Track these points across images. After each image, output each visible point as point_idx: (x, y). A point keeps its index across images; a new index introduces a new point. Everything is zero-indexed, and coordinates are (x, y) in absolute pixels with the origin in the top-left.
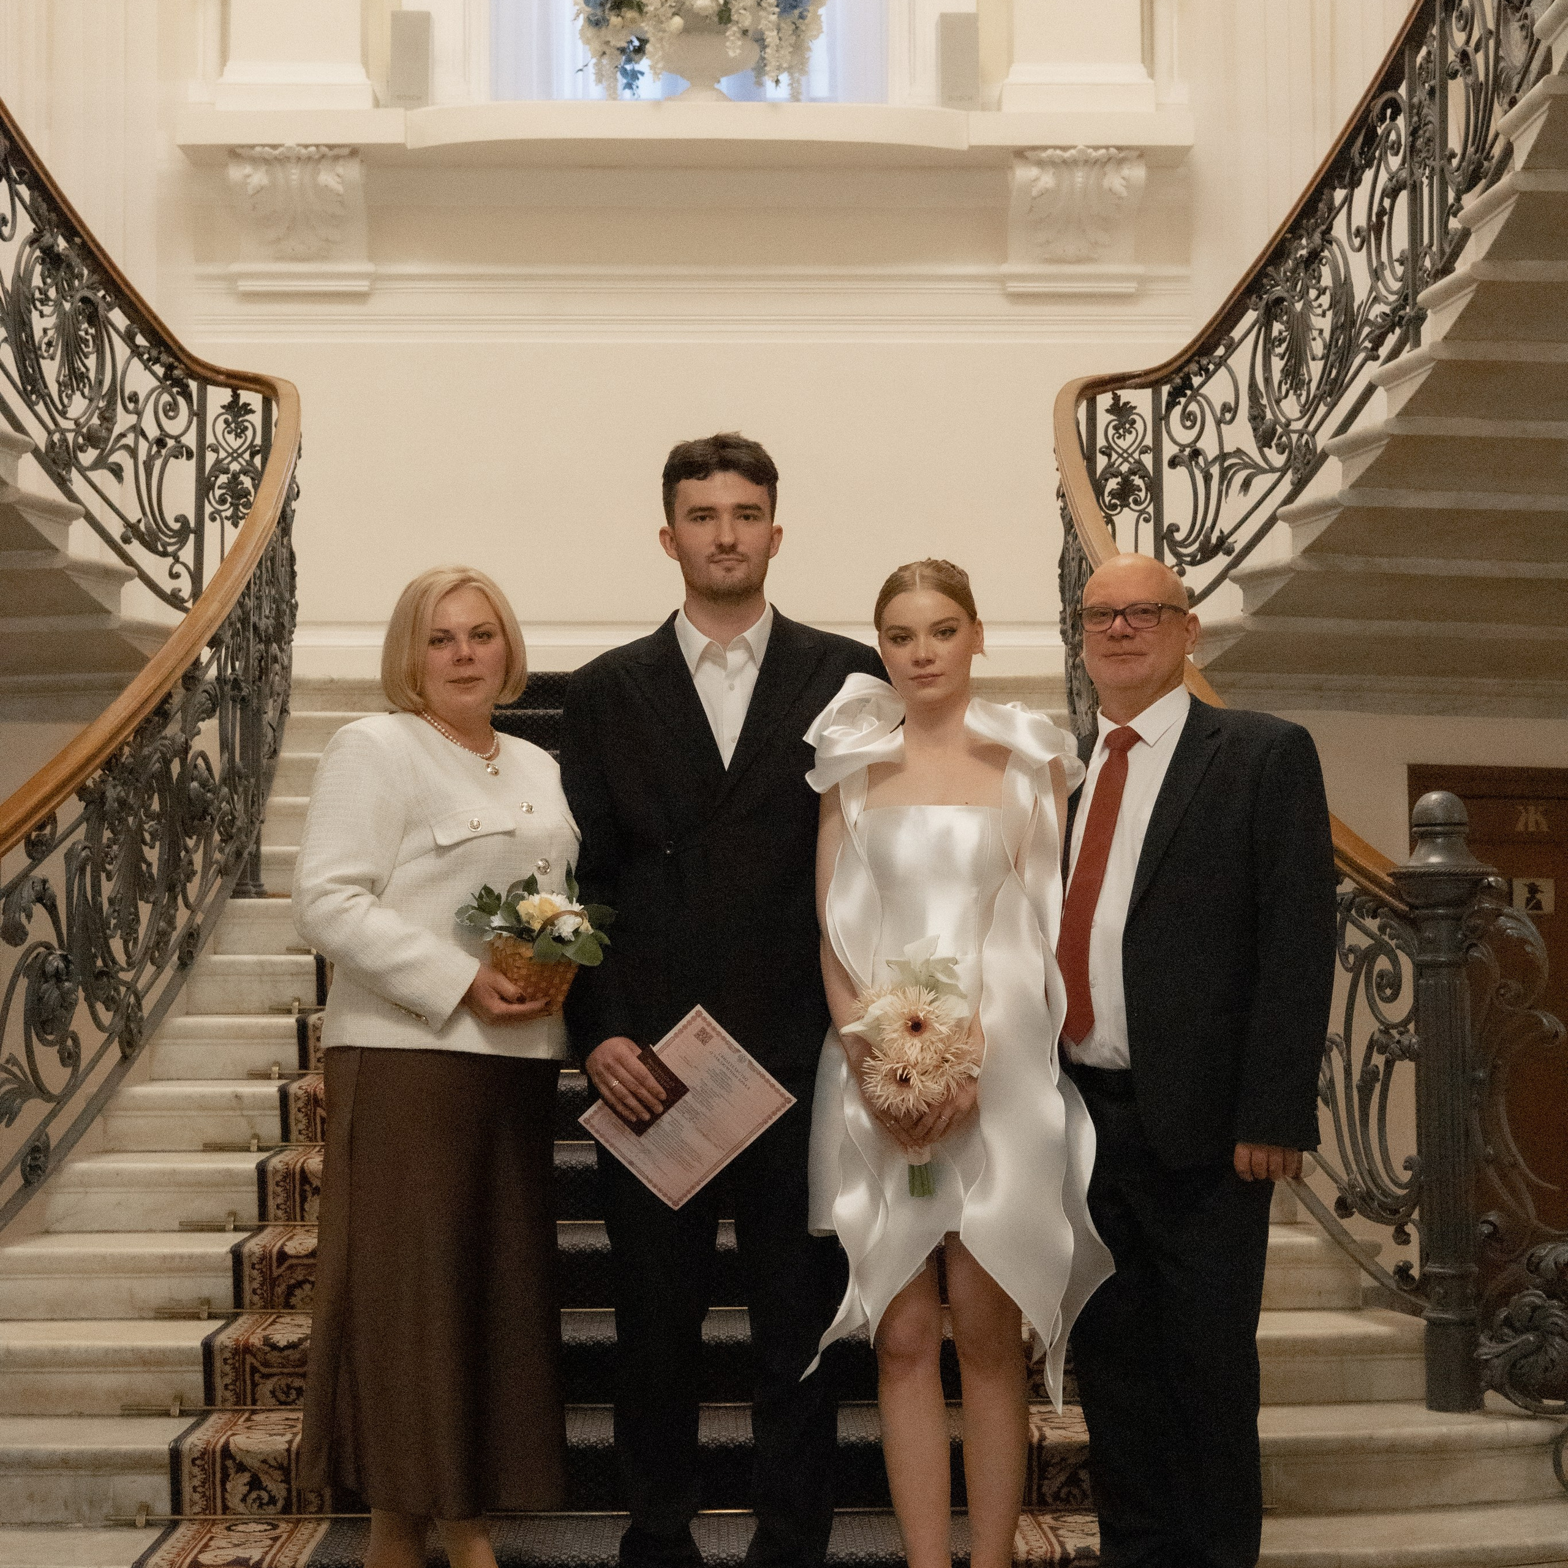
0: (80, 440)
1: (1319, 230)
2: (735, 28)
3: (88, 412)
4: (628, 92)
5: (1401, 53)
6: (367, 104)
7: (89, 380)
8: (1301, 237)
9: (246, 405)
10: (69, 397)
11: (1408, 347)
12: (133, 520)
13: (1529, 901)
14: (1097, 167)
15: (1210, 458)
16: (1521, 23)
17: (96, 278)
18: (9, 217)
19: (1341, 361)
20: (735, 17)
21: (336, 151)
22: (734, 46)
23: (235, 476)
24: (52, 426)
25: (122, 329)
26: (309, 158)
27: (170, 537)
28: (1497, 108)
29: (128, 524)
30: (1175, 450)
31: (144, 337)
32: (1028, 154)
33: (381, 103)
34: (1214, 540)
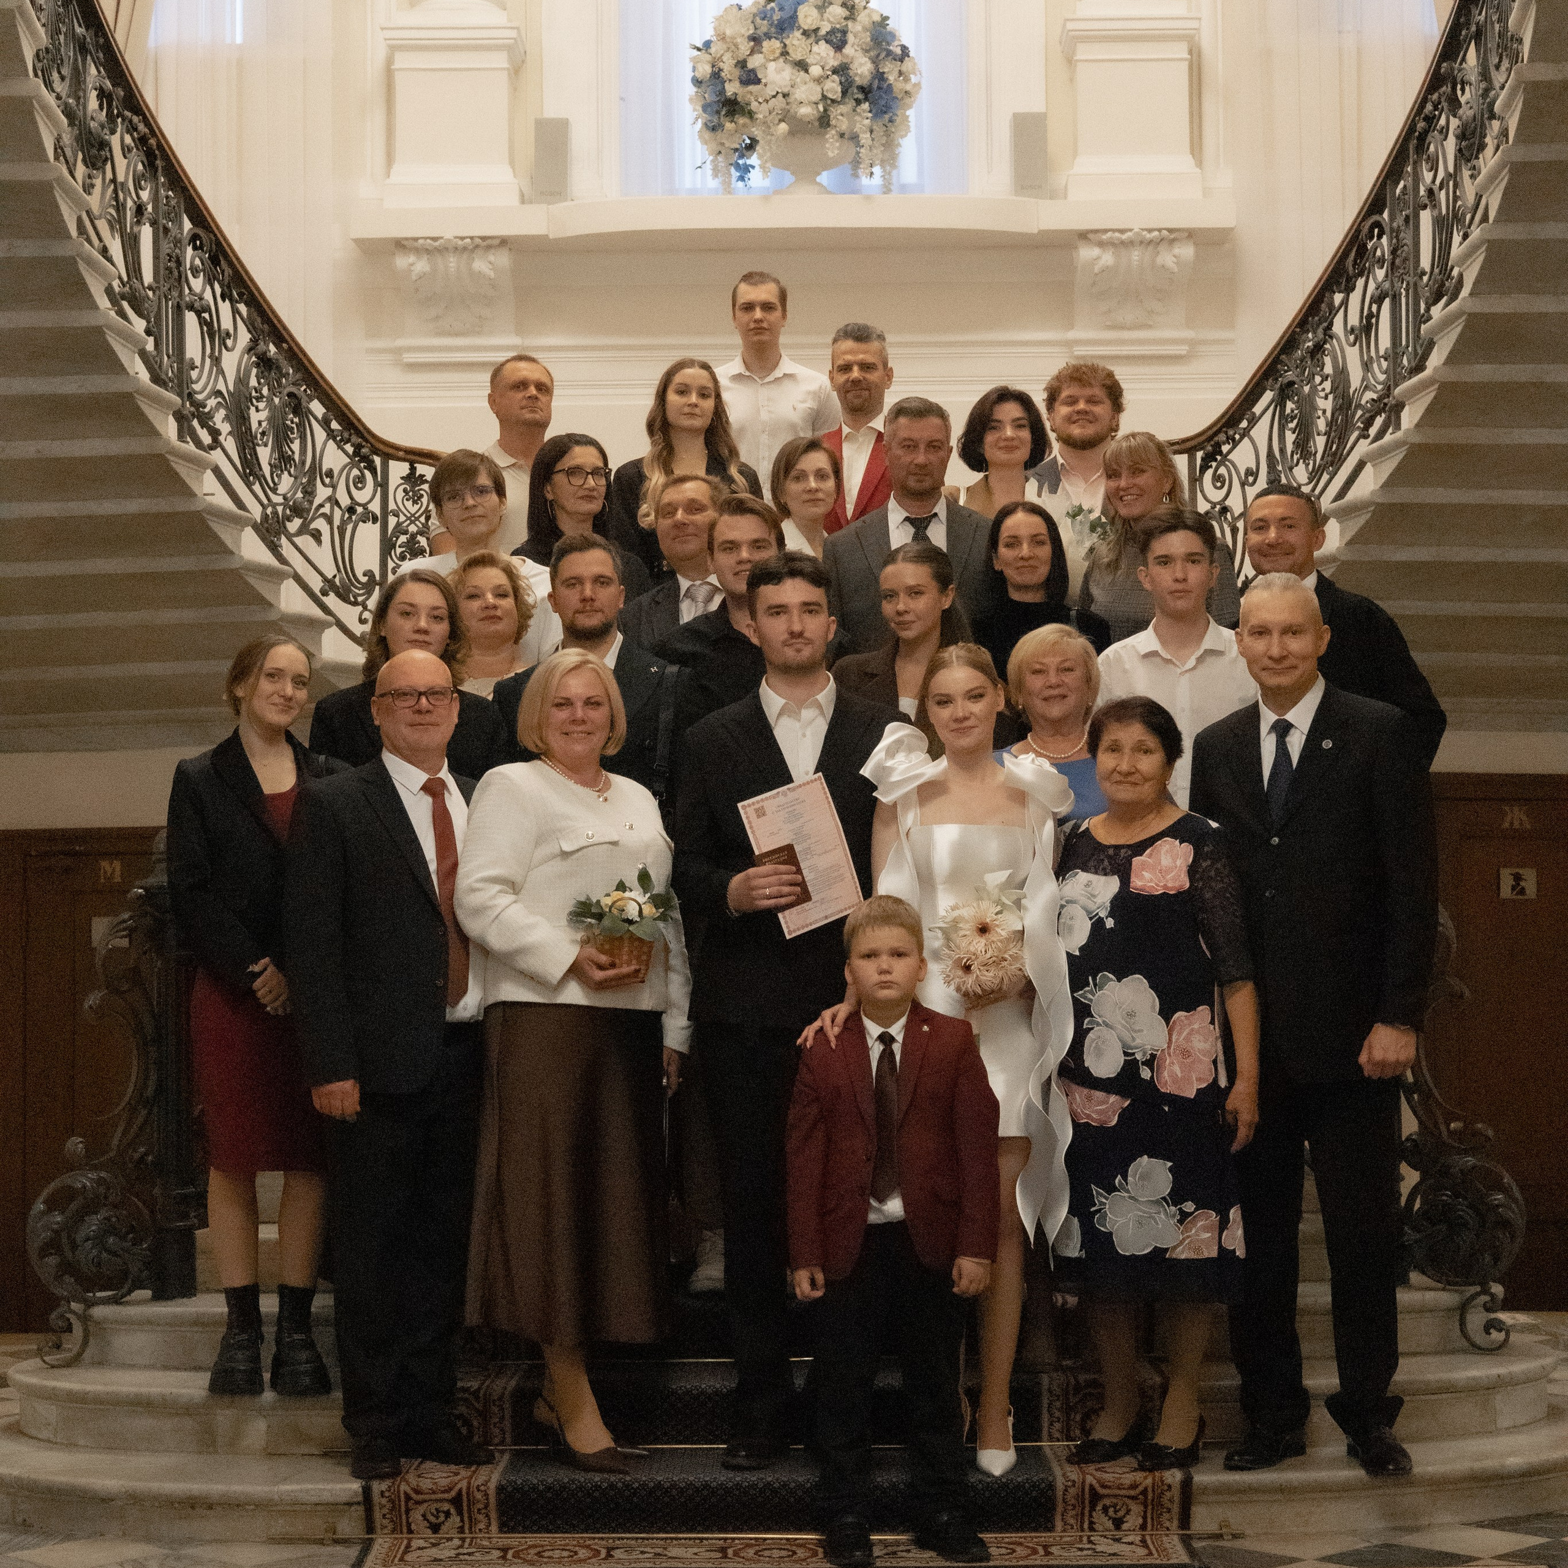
0: (288, 512)
1: (1321, 327)
2: (833, 132)
3: (294, 488)
4: (740, 184)
5: (1383, 186)
6: (515, 201)
7: (294, 460)
8: (1308, 332)
9: (422, 476)
10: (279, 476)
11: (1390, 430)
12: (330, 576)
13: (1513, 888)
14: (1150, 248)
15: (1236, 515)
16: (1470, 173)
17: (299, 376)
18: (232, 331)
19: (1340, 438)
20: (833, 122)
21: (489, 242)
22: (832, 146)
23: (413, 536)
24: (265, 501)
25: (320, 417)
26: (465, 249)
27: (359, 589)
28: (1457, 238)
29: (325, 579)
30: (1208, 506)
31: (340, 424)
32: (1090, 236)
33: (526, 197)
34: (1239, 584)
